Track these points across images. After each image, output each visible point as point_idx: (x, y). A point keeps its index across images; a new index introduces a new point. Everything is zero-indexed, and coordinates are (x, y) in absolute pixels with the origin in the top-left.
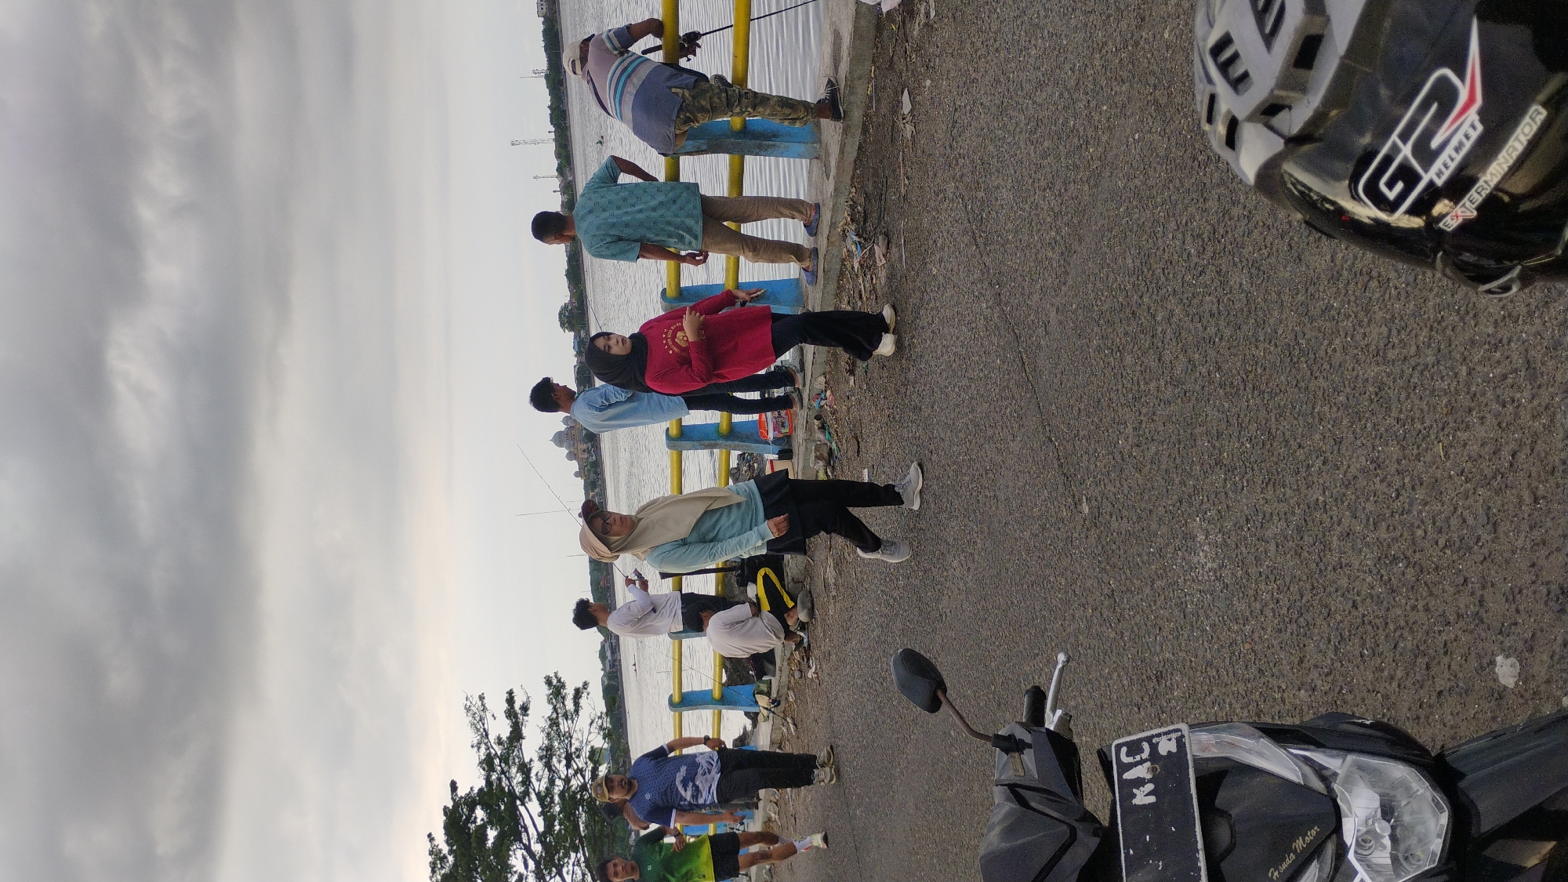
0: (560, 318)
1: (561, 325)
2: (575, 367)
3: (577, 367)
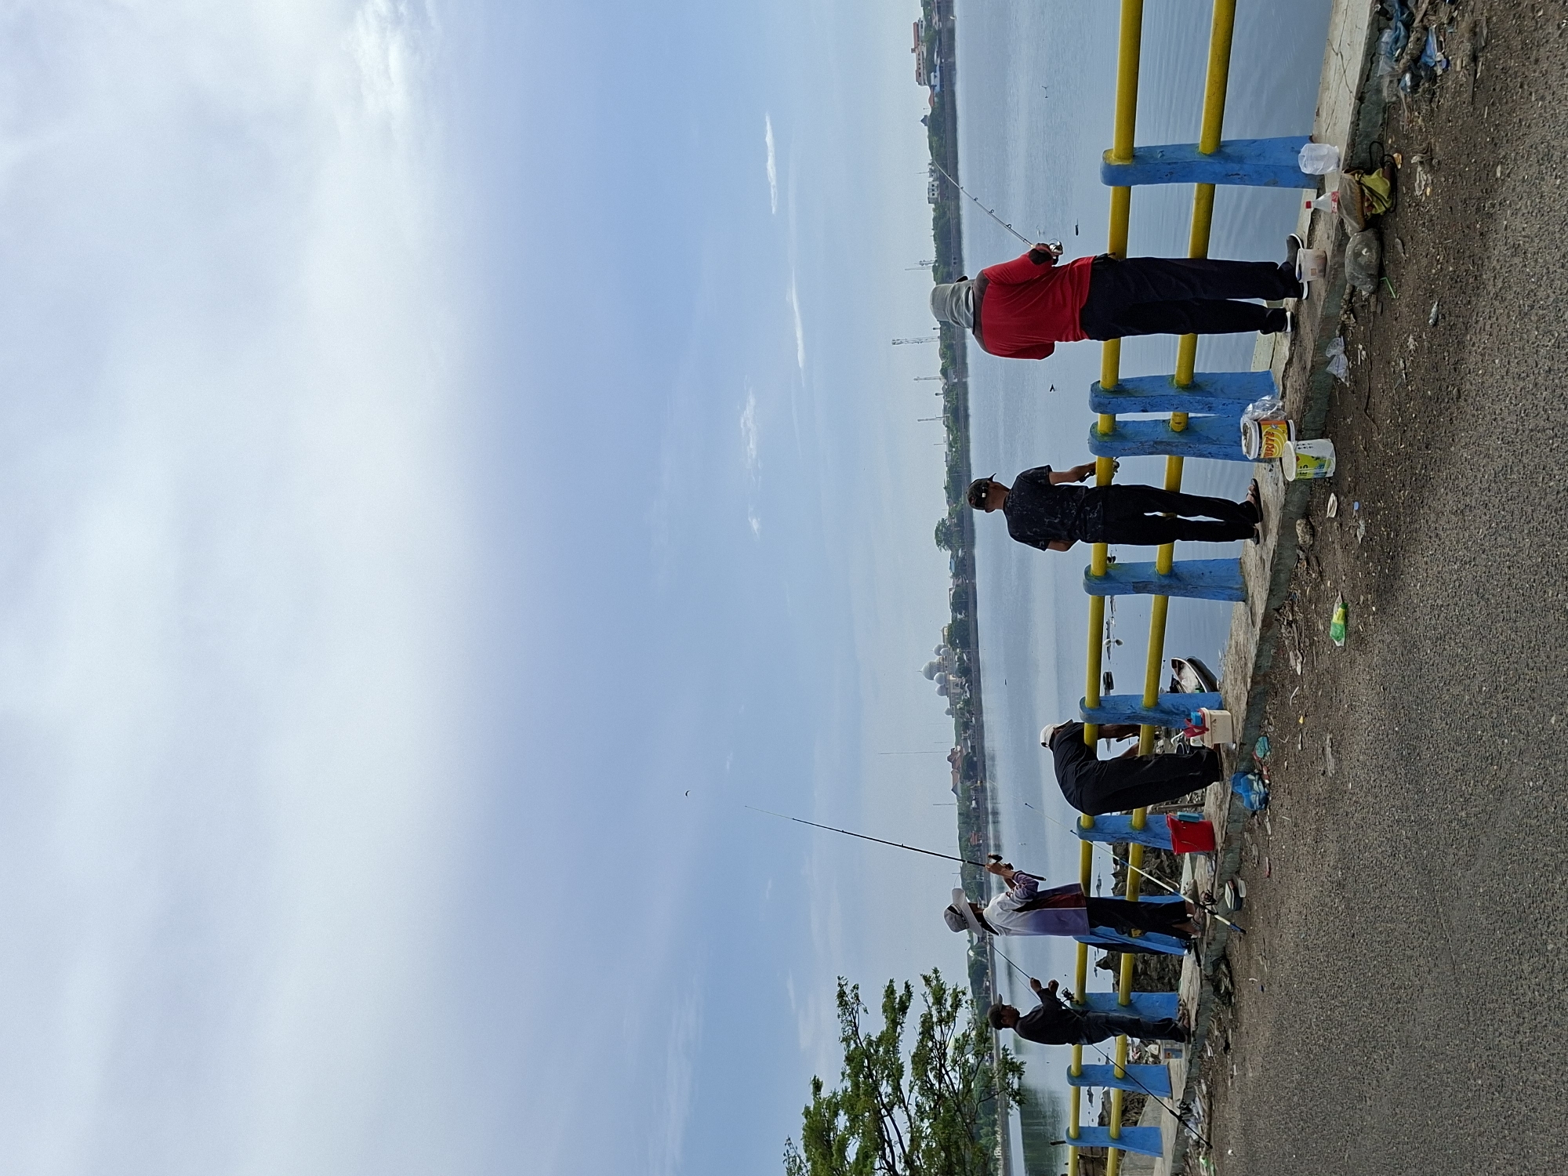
0: (936, 534)
1: (937, 544)
2: (950, 590)
3: (953, 590)
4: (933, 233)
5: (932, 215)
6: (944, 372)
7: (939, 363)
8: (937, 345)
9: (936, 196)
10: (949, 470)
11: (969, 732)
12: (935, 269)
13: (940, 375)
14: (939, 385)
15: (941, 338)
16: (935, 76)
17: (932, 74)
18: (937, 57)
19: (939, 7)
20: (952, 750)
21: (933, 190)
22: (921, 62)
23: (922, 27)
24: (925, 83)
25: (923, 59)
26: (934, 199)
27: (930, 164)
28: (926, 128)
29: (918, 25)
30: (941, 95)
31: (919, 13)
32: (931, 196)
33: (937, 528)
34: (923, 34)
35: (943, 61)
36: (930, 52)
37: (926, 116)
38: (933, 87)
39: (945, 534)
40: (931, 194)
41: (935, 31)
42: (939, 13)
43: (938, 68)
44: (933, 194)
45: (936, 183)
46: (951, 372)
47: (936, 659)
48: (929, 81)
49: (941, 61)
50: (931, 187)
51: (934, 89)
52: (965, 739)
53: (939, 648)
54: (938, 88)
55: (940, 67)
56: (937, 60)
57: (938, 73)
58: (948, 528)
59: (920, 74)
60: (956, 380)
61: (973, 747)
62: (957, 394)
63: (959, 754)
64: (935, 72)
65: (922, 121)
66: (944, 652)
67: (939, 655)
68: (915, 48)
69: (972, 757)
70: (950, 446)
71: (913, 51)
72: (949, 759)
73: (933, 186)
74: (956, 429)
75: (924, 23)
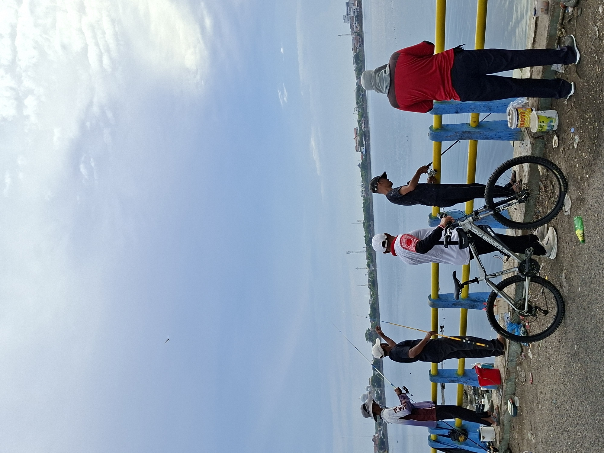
0: (366, 335)
1: (366, 339)
2: (372, 361)
3: (373, 361)
4: (363, 209)
5: (363, 201)
6: (368, 265)
7: (366, 262)
8: (365, 254)
9: (364, 194)
10: (371, 307)
11: (382, 427)
12: (364, 223)
13: (367, 267)
14: (366, 271)
15: (367, 251)
16: (363, 148)
17: (362, 147)
18: (364, 141)
19: (364, 122)
20: (374, 436)
21: (363, 192)
22: (357, 143)
23: (358, 130)
24: (359, 151)
25: (358, 142)
26: (363, 195)
27: (361, 182)
28: (360, 168)
29: (356, 129)
30: (366, 155)
31: (357, 125)
32: (362, 194)
33: (366, 333)
34: (358, 133)
35: (366, 142)
36: (361, 139)
37: (359, 164)
38: (362, 152)
39: (370, 335)
40: (362, 193)
41: (363, 131)
42: (364, 125)
43: (364, 145)
44: (363, 194)
45: (364, 189)
46: (371, 265)
47: (366, 393)
48: (361, 150)
49: (365, 142)
50: (362, 191)
51: (363, 153)
52: (380, 430)
53: (368, 387)
54: (364, 153)
55: (365, 145)
56: (364, 142)
57: (364, 147)
58: (371, 333)
59: (357, 147)
60: (373, 269)
61: (383, 434)
62: (374, 275)
63: (377, 438)
64: (363, 147)
65: (358, 166)
66: (370, 389)
67: (368, 391)
68: (355, 138)
69: (383, 439)
70: (371, 297)
71: (354, 139)
72: (373, 440)
73: (363, 190)
74: (374, 289)
75: (359, 129)
